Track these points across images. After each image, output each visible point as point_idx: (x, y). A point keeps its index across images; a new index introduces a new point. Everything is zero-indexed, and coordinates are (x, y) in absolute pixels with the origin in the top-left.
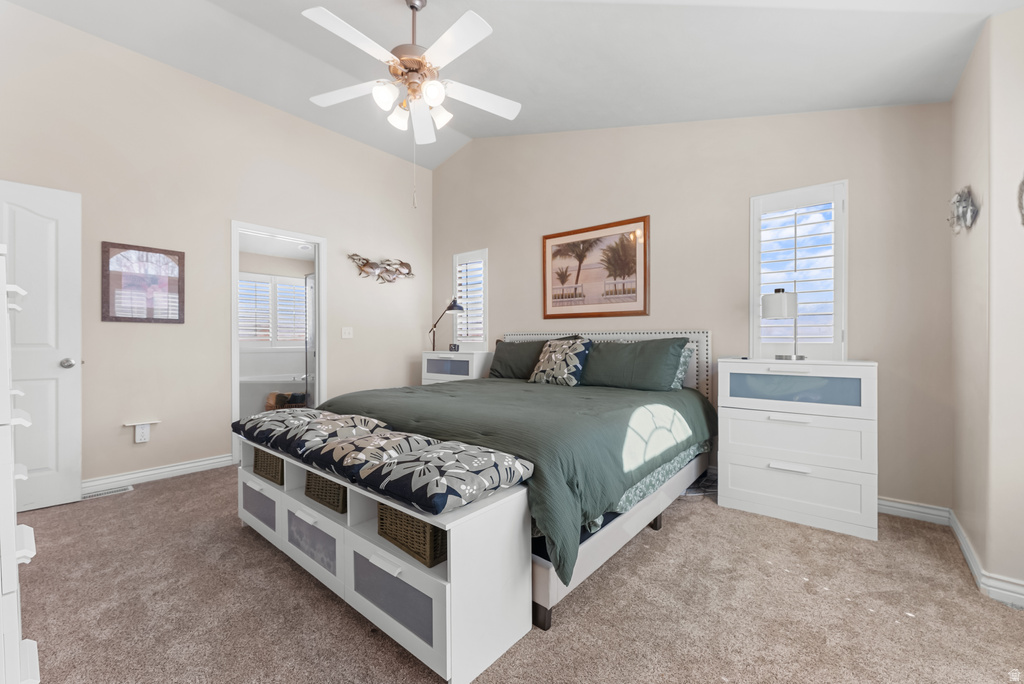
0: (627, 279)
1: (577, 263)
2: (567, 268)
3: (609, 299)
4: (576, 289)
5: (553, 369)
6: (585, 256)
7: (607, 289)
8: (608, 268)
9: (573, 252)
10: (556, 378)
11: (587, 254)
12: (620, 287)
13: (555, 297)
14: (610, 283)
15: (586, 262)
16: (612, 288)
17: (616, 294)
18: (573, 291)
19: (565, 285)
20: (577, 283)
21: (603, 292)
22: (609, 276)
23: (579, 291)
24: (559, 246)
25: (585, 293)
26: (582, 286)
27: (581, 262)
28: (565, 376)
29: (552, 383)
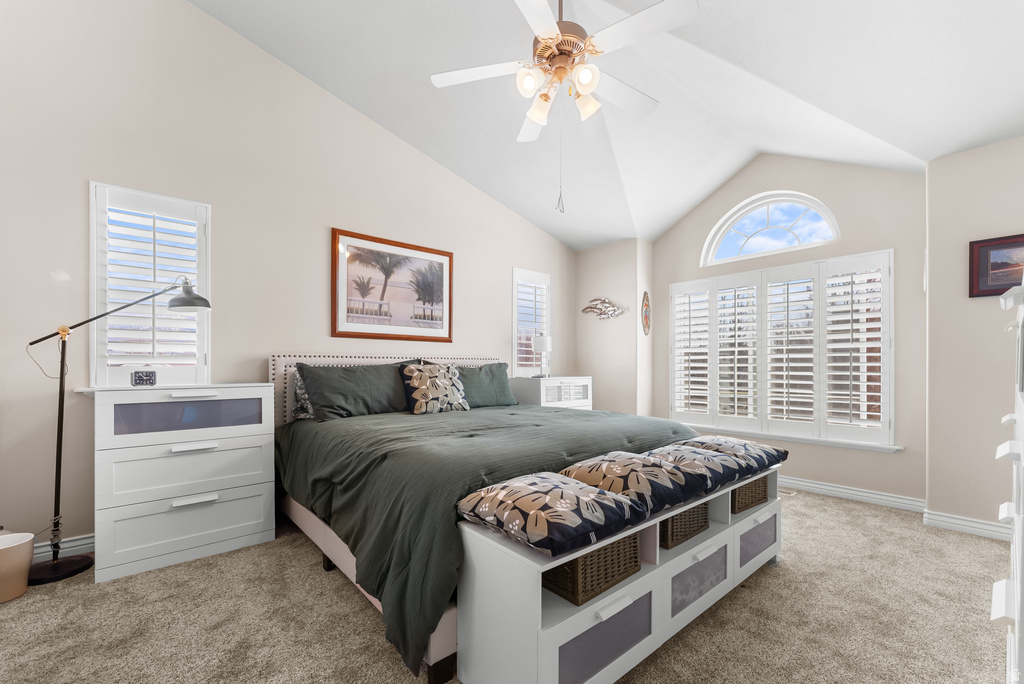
0: (435, 306)
1: (383, 277)
2: (370, 279)
3: (418, 323)
4: (381, 306)
5: (446, 396)
6: (393, 272)
7: (416, 313)
8: (417, 291)
9: (378, 263)
10: (451, 405)
11: (395, 270)
12: (428, 313)
13: (349, 310)
14: (420, 308)
15: (393, 278)
16: (421, 313)
17: (424, 318)
18: (376, 307)
19: (366, 299)
20: (382, 299)
21: (412, 314)
22: (419, 299)
23: (385, 309)
24: (358, 249)
25: (391, 312)
26: (388, 304)
27: (387, 276)
28: (461, 401)
29: (447, 410)
